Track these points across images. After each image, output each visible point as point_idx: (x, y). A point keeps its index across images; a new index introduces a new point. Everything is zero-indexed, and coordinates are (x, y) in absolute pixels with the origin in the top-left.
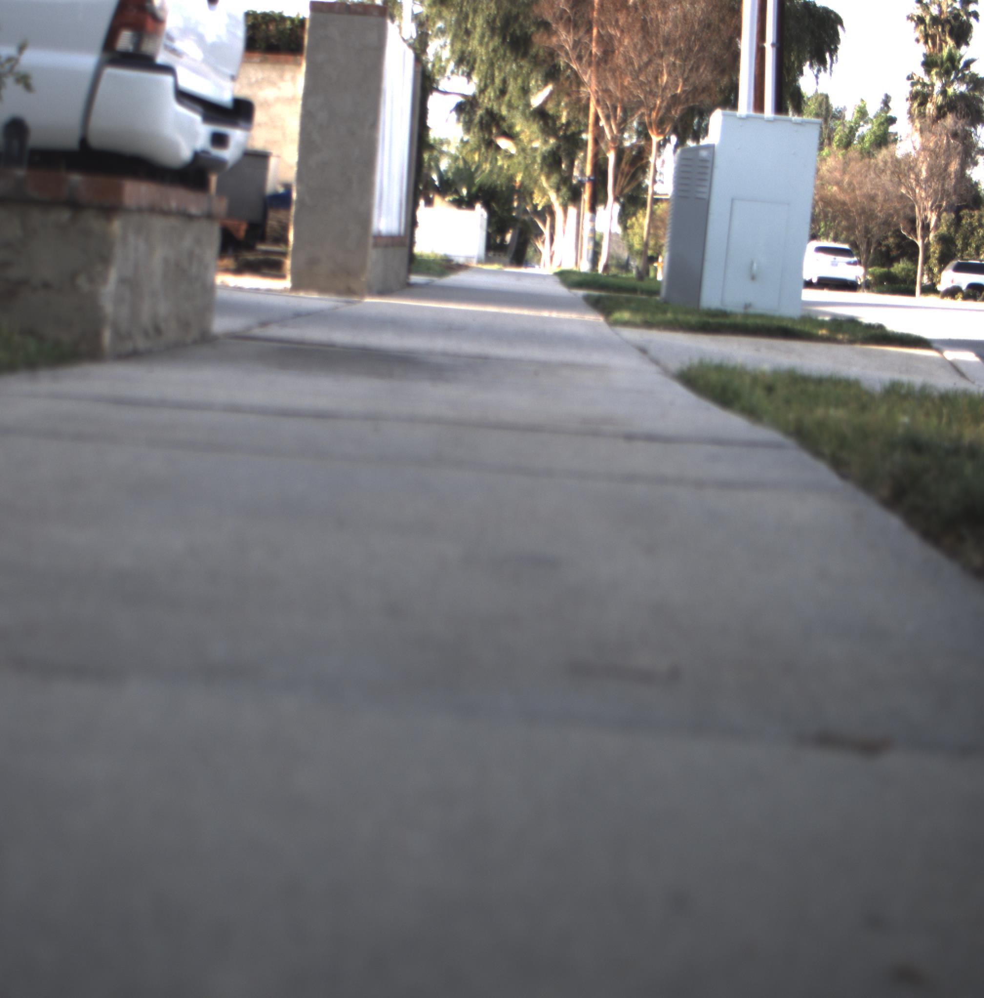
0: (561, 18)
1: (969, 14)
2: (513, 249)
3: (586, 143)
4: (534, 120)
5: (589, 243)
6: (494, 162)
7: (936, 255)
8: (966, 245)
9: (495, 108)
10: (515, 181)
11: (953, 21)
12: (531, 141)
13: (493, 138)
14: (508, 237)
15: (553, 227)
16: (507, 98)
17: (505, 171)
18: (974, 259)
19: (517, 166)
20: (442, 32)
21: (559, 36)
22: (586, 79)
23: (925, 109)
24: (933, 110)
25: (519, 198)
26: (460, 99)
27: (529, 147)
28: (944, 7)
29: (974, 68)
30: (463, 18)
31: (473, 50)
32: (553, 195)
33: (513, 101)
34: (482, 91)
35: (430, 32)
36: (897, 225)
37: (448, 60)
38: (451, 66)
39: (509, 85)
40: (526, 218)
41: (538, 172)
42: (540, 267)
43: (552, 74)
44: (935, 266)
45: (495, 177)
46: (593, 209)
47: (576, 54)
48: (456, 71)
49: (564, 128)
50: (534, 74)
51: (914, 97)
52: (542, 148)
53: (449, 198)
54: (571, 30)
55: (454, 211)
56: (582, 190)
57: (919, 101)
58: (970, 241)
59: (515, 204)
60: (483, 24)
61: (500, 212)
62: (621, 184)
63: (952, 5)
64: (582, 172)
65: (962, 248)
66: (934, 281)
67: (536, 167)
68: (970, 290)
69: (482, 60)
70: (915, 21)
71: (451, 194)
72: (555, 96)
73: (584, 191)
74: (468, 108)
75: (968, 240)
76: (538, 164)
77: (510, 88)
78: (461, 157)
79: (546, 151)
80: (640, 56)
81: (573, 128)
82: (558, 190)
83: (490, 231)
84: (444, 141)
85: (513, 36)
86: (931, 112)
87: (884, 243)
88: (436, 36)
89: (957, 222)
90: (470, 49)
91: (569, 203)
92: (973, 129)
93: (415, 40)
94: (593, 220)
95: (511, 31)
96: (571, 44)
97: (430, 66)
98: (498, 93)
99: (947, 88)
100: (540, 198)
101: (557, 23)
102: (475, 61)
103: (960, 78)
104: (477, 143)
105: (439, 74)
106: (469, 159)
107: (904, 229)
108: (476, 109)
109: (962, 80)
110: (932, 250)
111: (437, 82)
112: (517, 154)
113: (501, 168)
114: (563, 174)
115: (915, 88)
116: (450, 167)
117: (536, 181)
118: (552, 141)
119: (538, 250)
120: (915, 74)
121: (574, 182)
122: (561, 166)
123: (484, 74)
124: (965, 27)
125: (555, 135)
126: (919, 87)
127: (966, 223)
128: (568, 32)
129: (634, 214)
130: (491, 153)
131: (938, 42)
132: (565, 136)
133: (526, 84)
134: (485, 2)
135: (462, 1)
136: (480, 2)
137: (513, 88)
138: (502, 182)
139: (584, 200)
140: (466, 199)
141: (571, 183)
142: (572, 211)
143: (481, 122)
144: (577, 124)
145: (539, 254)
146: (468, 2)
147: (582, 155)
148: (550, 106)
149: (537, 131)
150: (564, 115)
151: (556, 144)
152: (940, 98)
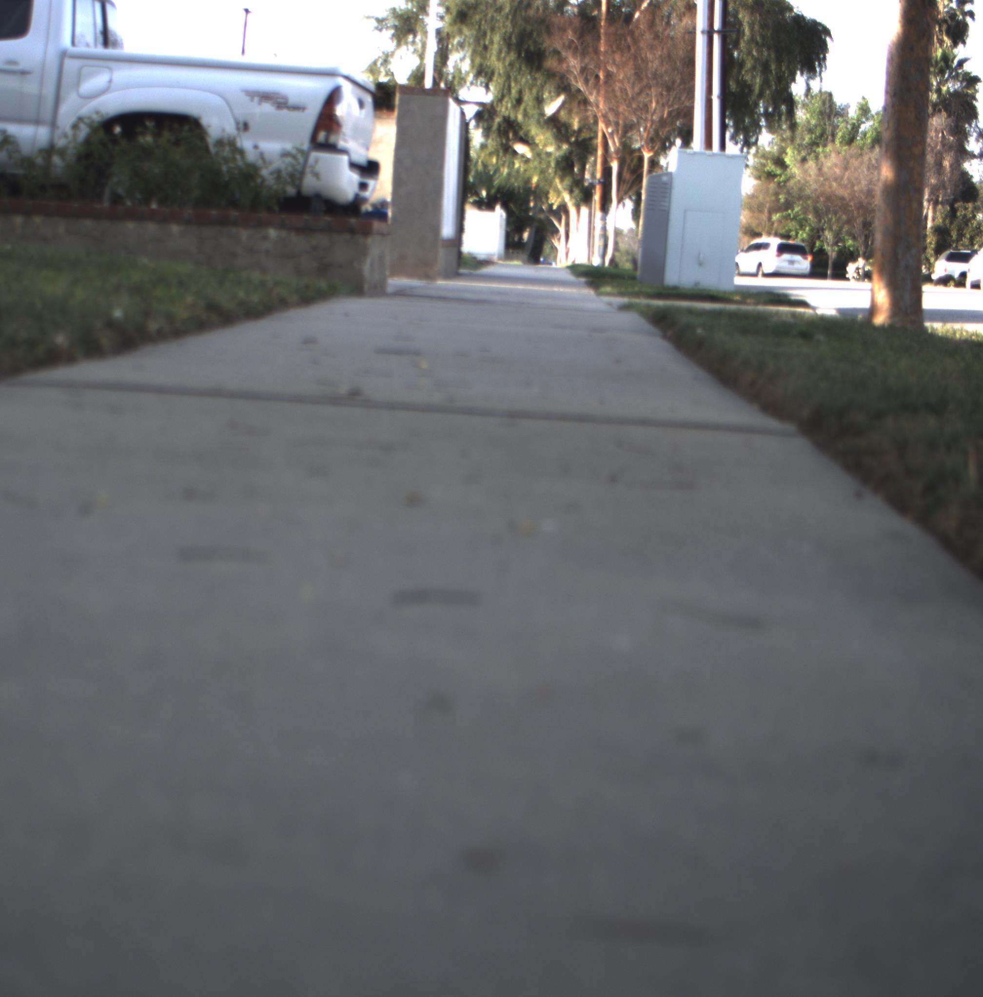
0: (570, 47)
1: (965, 14)
2: (530, 246)
3: (596, 148)
4: (548, 128)
5: (600, 240)
6: (511, 166)
7: (933, 246)
8: (961, 236)
9: (512, 117)
10: (532, 183)
11: (949, 22)
12: (545, 145)
13: (511, 143)
14: (526, 235)
15: (567, 225)
16: (522, 107)
17: (522, 174)
18: (966, 249)
19: (533, 169)
20: (461, 45)
21: (568, 62)
22: (591, 99)
25: (535, 198)
26: (479, 108)
27: (544, 152)
28: (941, 7)
29: (967, 67)
30: (480, 36)
31: (491, 65)
32: (567, 197)
33: (528, 110)
34: (500, 99)
35: (450, 47)
37: (467, 72)
38: (471, 77)
39: (524, 95)
40: (542, 216)
41: (552, 175)
42: (555, 263)
43: (564, 87)
44: (931, 256)
45: (513, 180)
46: (603, 210)
47: (583, 78)
48: (474, 82)
49: (576, 135)
50: (547, 87)
52: (555, 154)
53: (470, 200)
56: (593, 191)
59: (532, 204)
60: (500, 41)
61: (517, 212)
62: (624, 190)
63: (948, 5)
64: (593, 175)
65: (957, 238)
66: (930, 270)
67: (550, 171)
69: (499, 74)
71: (472, 196)
72: (567, 106)
73: (595, 193)
74: (486, 116)
75: (963, 231)
76: (552, 168)
77: (526, 98)
78: (480, 160)
79: (559, 156)
80: (632, 87)
81: (585, 135)
82: (571, 192)
83: (509, 230)
85: (528, 52)
88: (456, 49)
89: (952, 214)
90: (488, 63)
91: (581, 203)
92: (966, 125)
94: (604, 219)
95: (526, 46)
96: (578, 70)
97: (450, 78)
98: (514, 102)
99: (942, 87)
100: (555, 198)
101: (566, 51)
102: (493, 73)
103: (954, 77)
104: (495, 147)
105: (458, 85)
106: (488, 162)
108: (494, 117)
109: (956, 78)
110: (928, 241)
111: (457, 92)
112: (533, 159)
113: (518, 171)
114: (575, 177)
117: (551, 183)
118: (565, 147)
119: (554, 247)
121: (586, 184)
122: (573, 170)
123: (501, 85)
124: (961, 26)
125: (567, 141)
127: (961, 215)
128: (576, 59)
130: (508, 157)
132: (576, 141)
133: (540, 94)
134: (501, 21)
135: (481, 20)
136: (498, 21)
137: (528, 98)
138: (516, 184)
139: (595, 201)
140: (486, 201)
141: (583, 185)
142: (584, 210)
143: (499, 129)
144: (589, 126)
145: (555, 250)
146: (486, 21)
147: (592, 159)
148: (563, 114)
149: (551, 138)
150: (576, 123)
151: (568, 149)
152: (935, 96)
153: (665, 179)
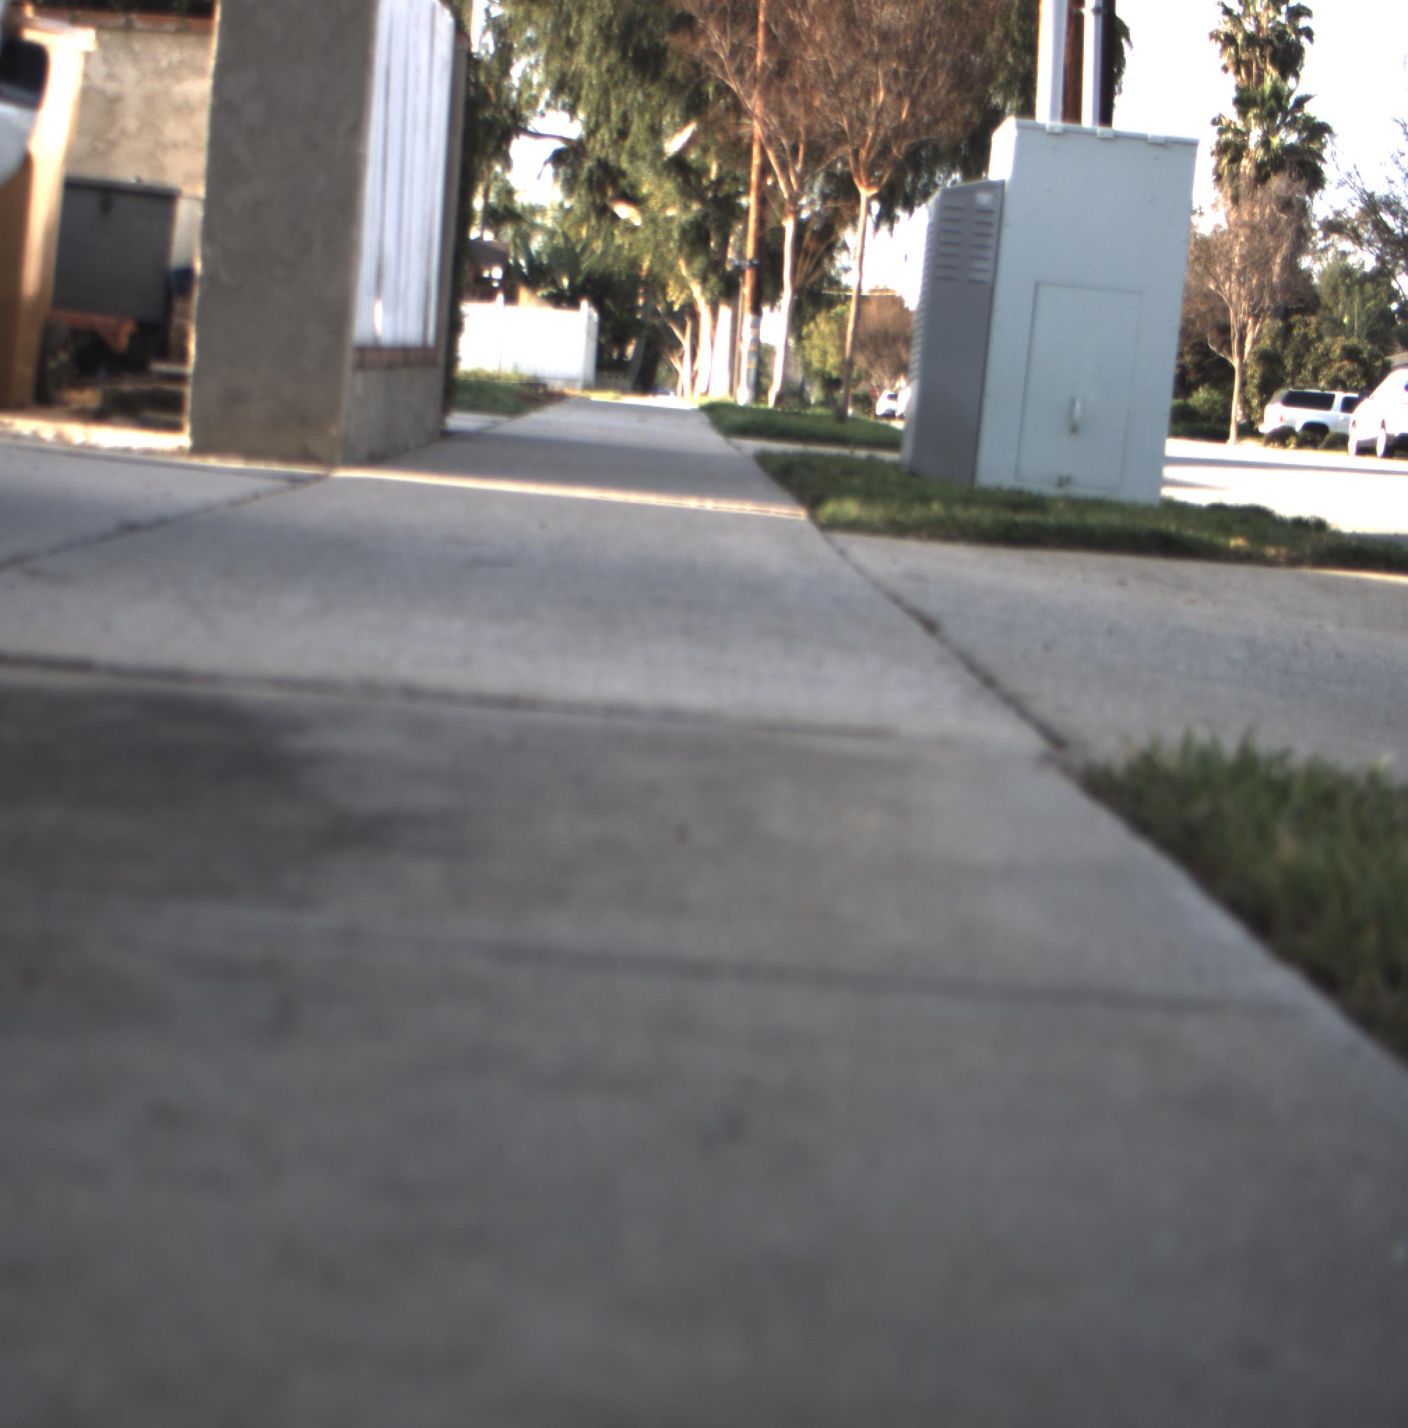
0: (713, 10)
1: (1299, 32)
2: (636, 368)
3: (746, 212)
4: (669, 175)
5: (749, 360)
6: (609, 238)
7: (1256, 381)
8: (1299, 366)
9: (612, 157)
10: (641, 267)
11: (1276, 42)
12: (664, 207)
13: (609, 204)
14: (630, 350)
15: (695, 336)
16: (628, 143)
17: (625, 252)
18: (1311, 387)
19: (643, 244)
20: (532, 44)
21: (708, 38)
22: (749, 105)
23: (1238, 168)
24: (1251, 169)
25: (646, 292)
26: (560, 145)
27: (661, 216)
28: (1263, 21)
29: (1309, 109)
30: (564, 21)
31: (578, 70)
32: (696, 289)
33: (638, 148)
34: (592, 132)
35: (515, 46)
36: (1202, 335)
37: (541, 86)
38: (547, 94)
39: (632, 121)
40: (657, 322)
41: (674, 253)
42: (676, 394)
43: (695, 107)
44: (1253, 396)
45: (610, 260)
46: (756, 310)
47: (736, 65)
48: (553, 102)
49: (714, 187)
50: (669, 107)
51: (1222, 149)
52: (681, 218)
53: (542, 292)
54: (728, 29)
55: (549, 312)
56: (741, 280)
57: (1229, 156)
58: (1304, 360)
59: (641, 302)
60: (592, 31)
61: (616, 314)
62: (805, 269)
63: (1274, 18)
64: (741, 254)
65: (1293, 370)
66: (1253, 418)
67: (672, 245)
68: (1308, 433)
69: (591, 85)
70: (1221, 41)
71: (546, 287)
72: (699, 140)
73: (744, 282)
74: (571, 158)
75: (1302, 360)
76: (675, 241)
77: (634, 128)
78: (560, 231)
79: (686, 221)
80: (839, 59)
81: (727, 188)
82: (704, 280)
83: (603, 341)
84: (537, 209)
85: (637, 49)
86: (1247, 172)
88: (523, 50)
89: (1286, 332)
90: (573, 67)
91: (721, 300)
92: (1307, 198)
93: (493, 56)
94: (756, 325)
95: (635, 41)
96: (727, 50)
97: (514, 94)
98: (615, 136)
99: (1271, 138)
100: (677, 294)
101: (706, 18)
102: (581, 87)
103: (1289, 123)
104: (584, 210)
105: (527, 109)
106: (572, 234)
107: (1212, 342)
108: (584, 160)
109: (1291, 125)
110: (1251, 373)
111: (525, 120)
112: (643, 227)
113: (620, 248)
114: (712, 256)
115: (1224, 137)
116: (545, 247)
117: (672, 267)
118: (696, 207)
119: (673, 370)
120: (1223, 117)
121: (729, 268)
122: (708, 244)
123: (594, 105)
124: (1293, 50)
125: (701, 198)
126: (1230, 136)
127: (1299, 335)
128: (723, 31)
129: (813, 318)
130: (605, 223)
131: (1254, 71)
132: (715, 200)
133: (657, 121)
137: (638, 127)
138: (619, 268)
139: (744, 295)
140: (568, 294)
141: (724, 269)
142: (725, 312)
143: (590, 179)
144: (734, 180)
145: (674, 374)
147: (740, 227)
148: (693, 156)
149: (673, 192)
150: (714, 169)
151: (701, 211)
152: (1261, 152)
153: (984, 198)
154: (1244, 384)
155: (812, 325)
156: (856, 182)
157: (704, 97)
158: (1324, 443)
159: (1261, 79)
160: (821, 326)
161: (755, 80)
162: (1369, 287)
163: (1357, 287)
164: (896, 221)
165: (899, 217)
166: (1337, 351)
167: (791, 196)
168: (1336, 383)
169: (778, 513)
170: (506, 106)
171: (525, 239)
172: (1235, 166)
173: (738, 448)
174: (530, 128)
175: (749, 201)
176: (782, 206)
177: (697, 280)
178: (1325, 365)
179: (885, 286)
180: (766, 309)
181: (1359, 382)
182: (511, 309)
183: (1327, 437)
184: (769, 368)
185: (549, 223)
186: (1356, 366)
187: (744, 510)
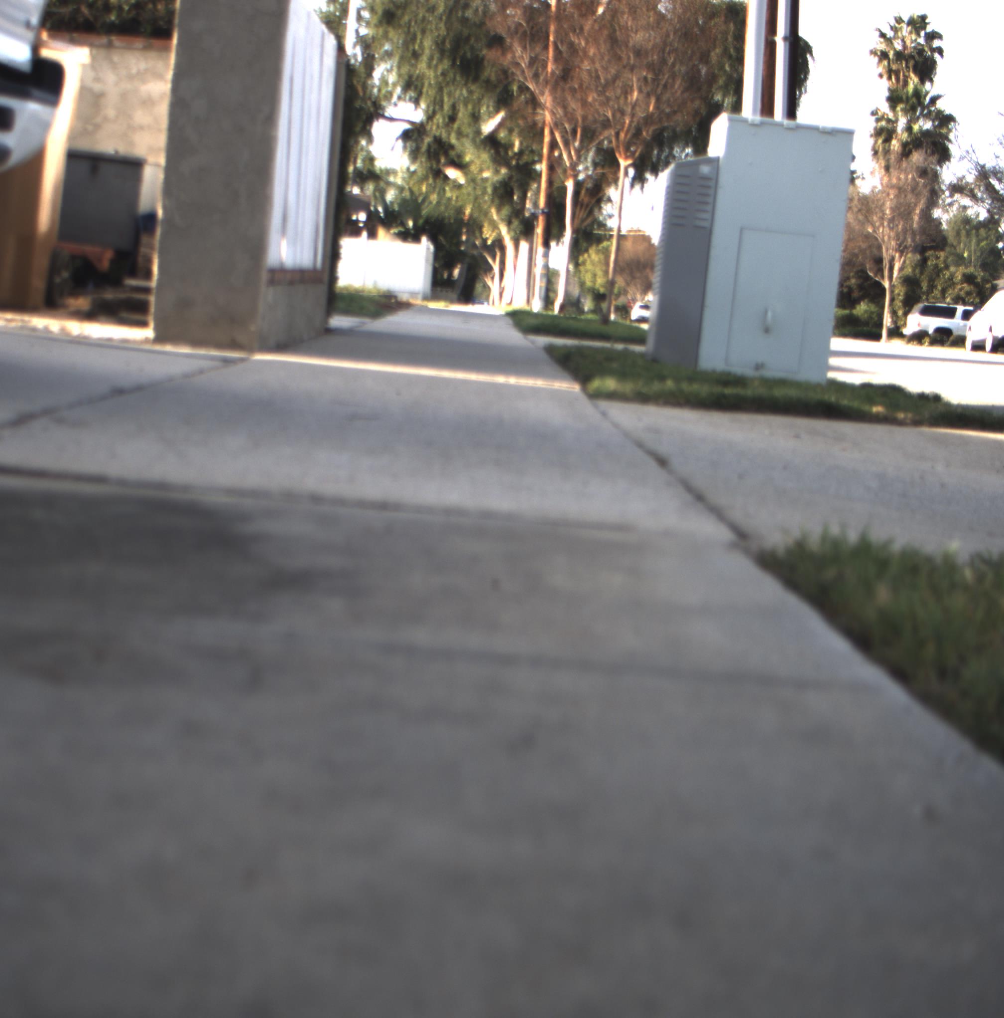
0: (516, 33)
1: (933, 50)
2: (461, 284)
3: (540, 175)
4: (485, 149)
5: (541, 280)
6: (442, 193)
7: (901, 298)
8: (932, 287)
9: (444, 135)
10: (464, 213)
11: (917, 57)
12: (481, 171)
13: (442, 168)
14: (456, 272)
15: (503, 262)
16: (456, 126)
17: (453, 203)
18: (941, 302)
19: (466, 197)
20: (389, 55)
21: (513, 53)
22: (542, 100)
23: (890, 146)
24: (898, 147)
25: (468, 231)
26: (408, 126)
27: (479, 177)
28: (908, 42)
29: (940, 105)
30: (411, 39)
31: (421, 74)
32: (504, 229)
33: (463, 129)
34: (430, 117)
35: (377, 56)
36: (863, 265)
37: (394, 85)
38: (398, 90)
39: (459, 110)
40: (475, 252)
41: (488, 203)
42: (488, 304)
43: (504, 100)
44: (899, 308)
45: (442, 208)
46: (546, 245)
47: (533, 72)
48: (403, 96)
49: (516, 157)
50: (485, 100)
51: (878, 133)
52: (493, 179)
53: (394, 231)
54: (528, 46)
55: (399, 245)
56: (535, 223)
57: (883, 137)
58: (936, 283)
59: (464, 238)
60: (431, 46)
61: (447, 246)
62: (581, 216)
63: (916, 40)
64: (536, 205)
65: (927, 290)
66: (899, 324)
67: (486, 198)
68: (938, 335)
69: (430, 84)
70: (878, 56)
71: (397, 227)
72: (507, 124)
73: (538, 225)
74: (415, 135)
75: (934, 283)
76: (489, 195)
77: (460, 115)
78: (407, 187)
79: (497, 181)
80: (606, 69)
81: (526, 158)
82: (509, 223)
83: (437, 265)
84: (391, 171)
85: (463, 59)
86: (896, 149)
87: (845, 284)
88: (382, 59)
89: (923, 263)
90: (418, 72)
91: (521, 237)
92: (938, 168)
93: (361, 63)
94: (546, 255)
95: (461, 53)
96: (527, 60)
97: (375, 90)
98: (447, 120)
99: (912, 125)
100: (490, 232)
101: (512, 38)
102: (423, 85)
103: (926, 114)
104: (425, 172)
105: (385, 100)
106: (415, 189)
107: (871, 269)
108: (424, 137)
109: (928, 116)
110: (897, 292)
111: (383, 109)
112: (466, 185)
113: (450, 199)
114: (515, 206)
115: (879, 124)
116: (396, 198)
117: (486, 214)
118: (504, 171)
119: (486, 285)
120: (879, 110)
121: (527, 214)
122: (512, 198)
123: (432, 99)
124: (929, 63)
125: (507, 165)
126: (883, 123)
127: (932, 265)
128: (524, 48)
129: (586, 250)
130: (439, 182)
131: (901, 77)
132: (518, 166)
133: (477, 110)
134: (434, 22)
135: (410, 21)
136: (429, 22)
137: (463, 114)
138: (449, 214)
139: (537, 234)
140: (412, 232)
141: (524, 215)
142: (524, 245)
143: (429, 151)
144: (531, 153)
145: (487, 289)
146: (416, 22)
147: (535, 186)
148: (502, 135)
149: (488, 160)
150: (517, 144)
151: (508, 174)
152: (905, 135)
153: (705, 169)
154: (892, 300)
155: (586, 255)
156: (617, 155)
157: (510, 93)
158: (949, 342)
159: (906, 83)
160: (592, 256)
161: (546, 82)
162: (982, 232)
163: (974, 231)
164: (645, 182)
165: (648, 180)
166: (959, 277)
167: (571, 164)
168: (958, 300)
169: (560, 387)
170: (370, 98)
171: (381, 193)
172: (887, 145)
173: (533, 342)
174: (387, 114)
175: (542, 167)
176: (565, 171)
177: (504, 223)
178: (950, 286)
179: (638, 228)
180: (553, 244)
181: (974, 299)
182: (372, 242)
183: (952, 338)
184: (555, 286)
185: (399, 181)
186: (972, 287)
187: (536, 384)
